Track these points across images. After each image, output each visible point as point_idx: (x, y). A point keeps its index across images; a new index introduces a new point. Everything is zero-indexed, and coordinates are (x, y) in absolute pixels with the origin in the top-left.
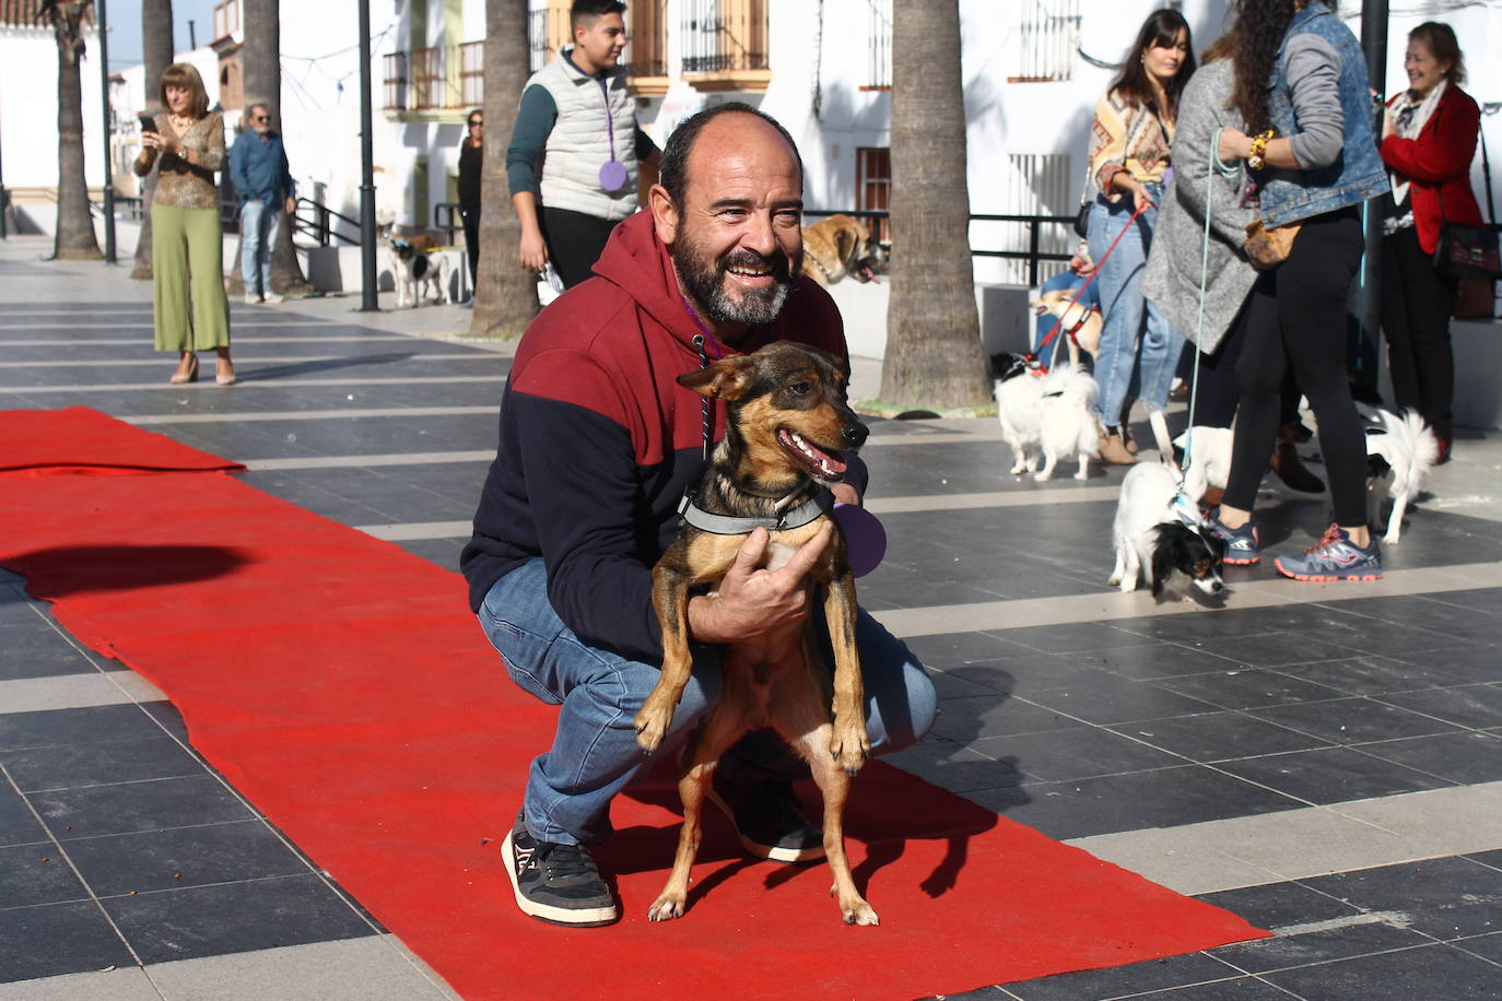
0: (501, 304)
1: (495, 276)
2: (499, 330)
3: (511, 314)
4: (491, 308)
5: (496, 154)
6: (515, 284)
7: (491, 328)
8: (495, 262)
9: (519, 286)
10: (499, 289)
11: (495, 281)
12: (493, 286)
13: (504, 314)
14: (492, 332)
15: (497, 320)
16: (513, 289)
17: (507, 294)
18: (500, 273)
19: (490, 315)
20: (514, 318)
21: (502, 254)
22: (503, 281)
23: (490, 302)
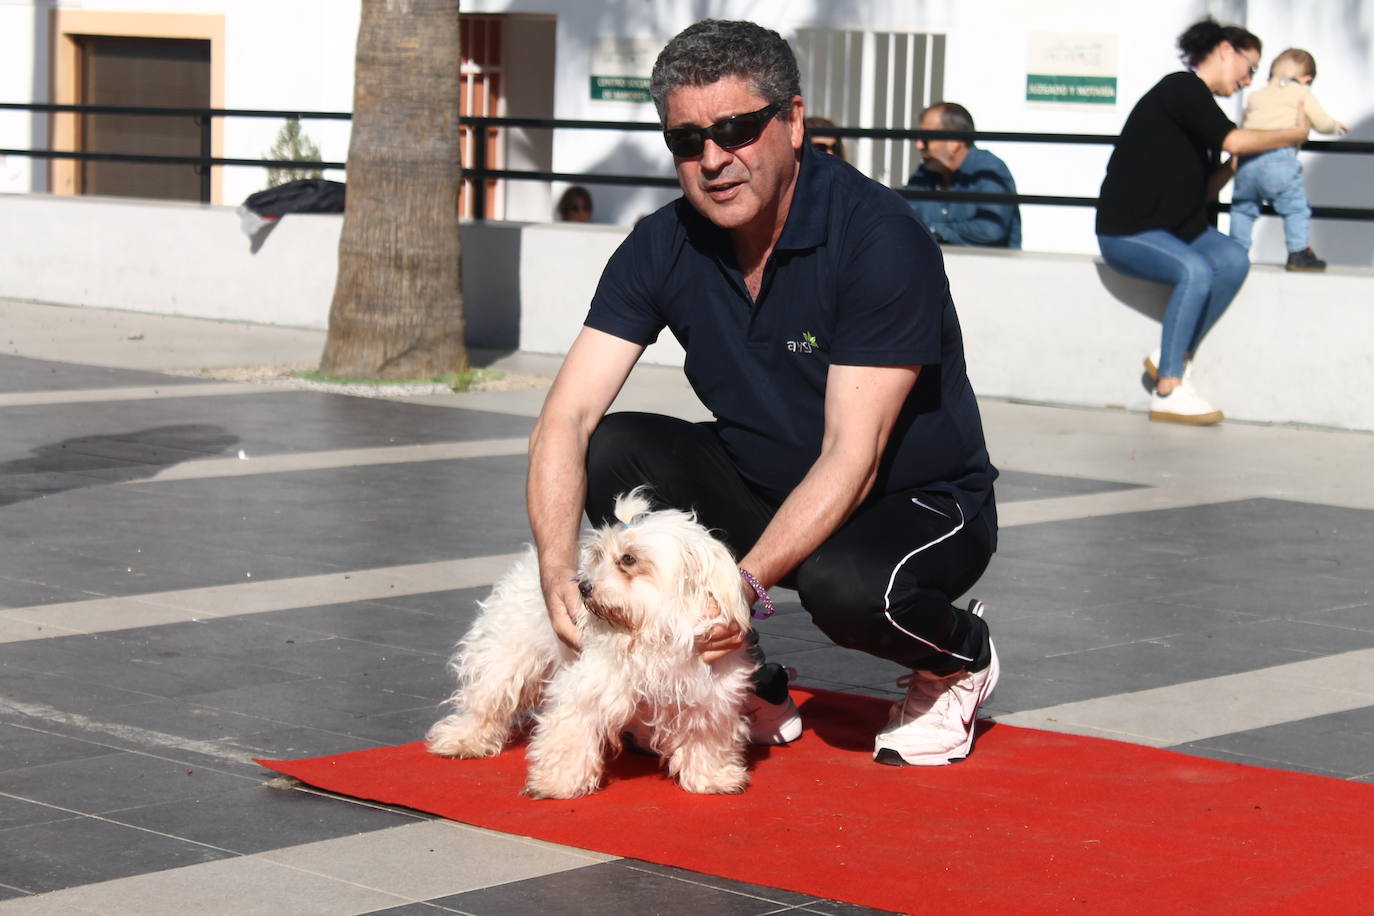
0: (409, 315)
1: (398, 257)
2: (405, 367)
3: (431, 334)
4: (392, 320)
5: (405, 9)
6: (437, 272)
7: (388, 362)
8: (398, 228)
9: (444, 274)
10: (405, 283)
11: (399, 268)
12: (393, 275)
13: (417, 332)
14: (390, 369)
15: (401, 346)
16: (433, 282)
17: (420, 296)
18: (408, 252)
19: (387, 336)
20: (435, 342)
21: (413, 210)
22: (414, 267)
23: (386, 311)
